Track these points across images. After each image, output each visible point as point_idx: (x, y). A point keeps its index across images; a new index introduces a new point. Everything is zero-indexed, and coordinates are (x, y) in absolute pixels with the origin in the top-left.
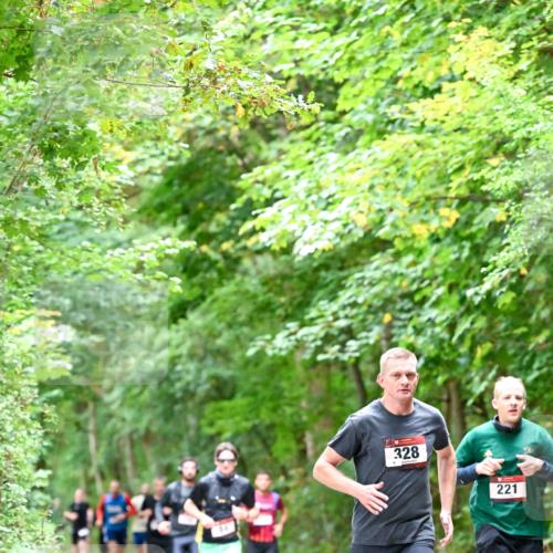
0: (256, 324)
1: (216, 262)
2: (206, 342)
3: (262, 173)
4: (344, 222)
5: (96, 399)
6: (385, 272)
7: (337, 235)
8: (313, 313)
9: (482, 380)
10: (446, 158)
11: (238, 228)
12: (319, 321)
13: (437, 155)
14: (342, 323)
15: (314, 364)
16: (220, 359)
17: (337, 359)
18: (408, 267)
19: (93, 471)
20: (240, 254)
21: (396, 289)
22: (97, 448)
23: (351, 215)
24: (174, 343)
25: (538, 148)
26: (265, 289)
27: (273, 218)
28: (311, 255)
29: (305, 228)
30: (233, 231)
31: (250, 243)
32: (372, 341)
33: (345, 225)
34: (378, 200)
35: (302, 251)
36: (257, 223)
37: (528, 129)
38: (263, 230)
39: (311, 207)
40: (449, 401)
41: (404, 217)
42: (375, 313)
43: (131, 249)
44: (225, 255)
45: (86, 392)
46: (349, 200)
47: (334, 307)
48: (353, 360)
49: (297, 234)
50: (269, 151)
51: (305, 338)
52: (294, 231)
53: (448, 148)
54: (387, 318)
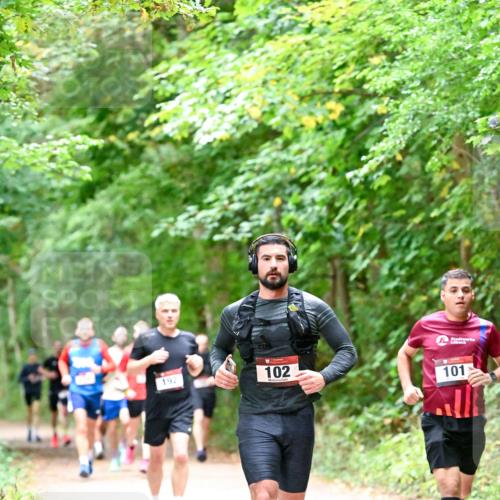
0: (159, 207)
1: (122, 150)
2: (115, 224)
3: (167, 70)
4: (240, 114)
5: (15, 277)
6: (275, 159)
7: (234, 125)
8: (211, 197)
9: (364, 258)
10: (332, 56)
11: (143, 120)
12: (216, 204)
13: (323, 54)
14: (236, 206)
15: (211, 243)
16: (127, 240)
17: (231, 239)
18: (296, 154)
19: (12, 342)
20: (144, 143)
21: (285, 175)
22: (16, 321)
23: (247, 107)
24: (86, 225)
25: (414, 50)
26: (168, 175)
27: (175, 112)
28: (209, 144)
29: (205, 119)
30: (139, 122)
31: (155, 133)
32: (263, 223)
33: (241, 117)
34: (270, 94)
35: (201, 140)
36: (160, 116)
37: (405, 33)
38: (165, 122)
39: (211, 101)
40: (334, 277)
41: (294, 110)
42: (266, 197)
43: (45, 144)
44: (131, 144)
45: (5, 269)
46: (244, 94)
47: (230, 191)
48: (245, 241)
49: (197, 125)
50: (171, 49)
51: (203, 221)
52: (194, 123)
53: (334, 47)
54: (277, 201)
